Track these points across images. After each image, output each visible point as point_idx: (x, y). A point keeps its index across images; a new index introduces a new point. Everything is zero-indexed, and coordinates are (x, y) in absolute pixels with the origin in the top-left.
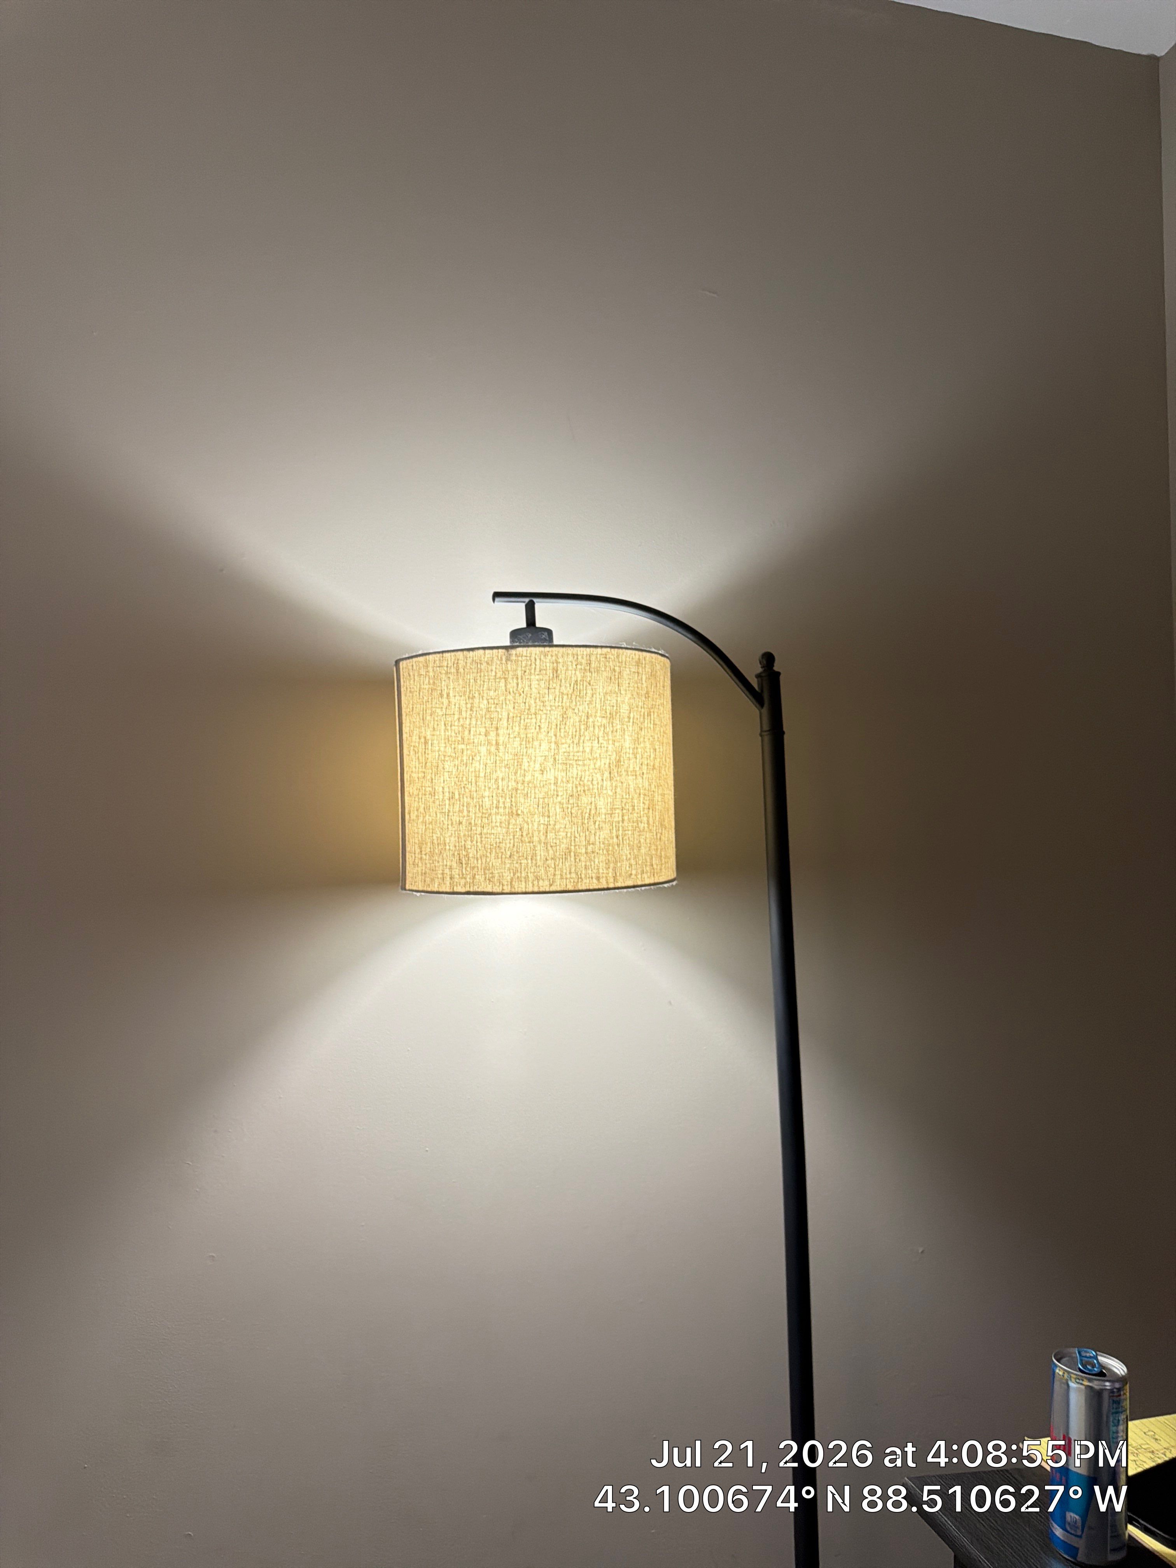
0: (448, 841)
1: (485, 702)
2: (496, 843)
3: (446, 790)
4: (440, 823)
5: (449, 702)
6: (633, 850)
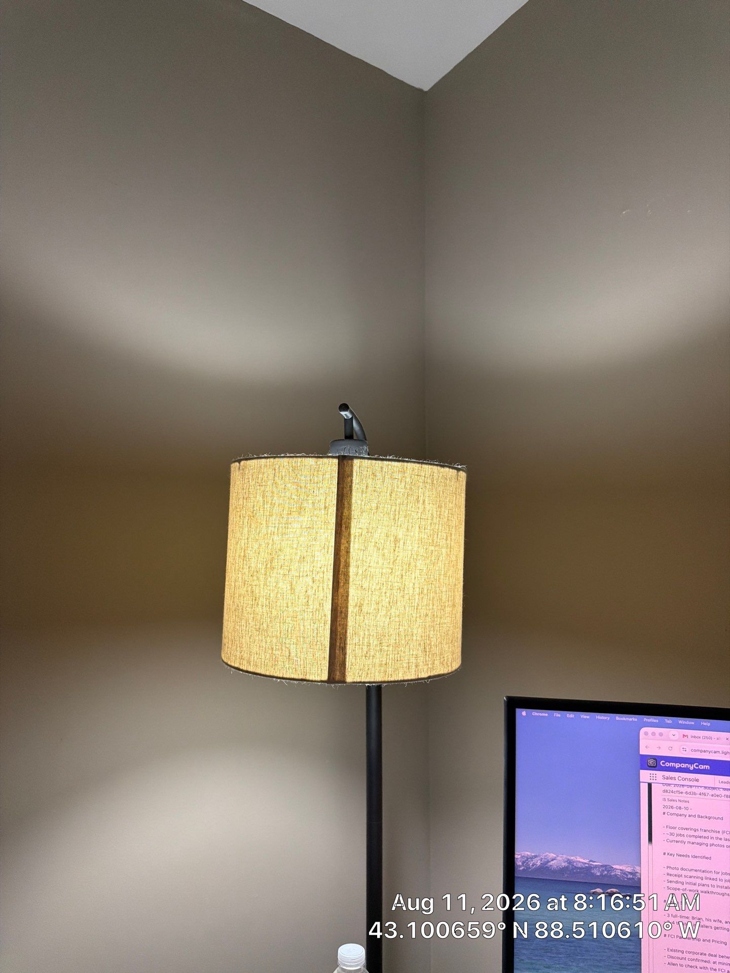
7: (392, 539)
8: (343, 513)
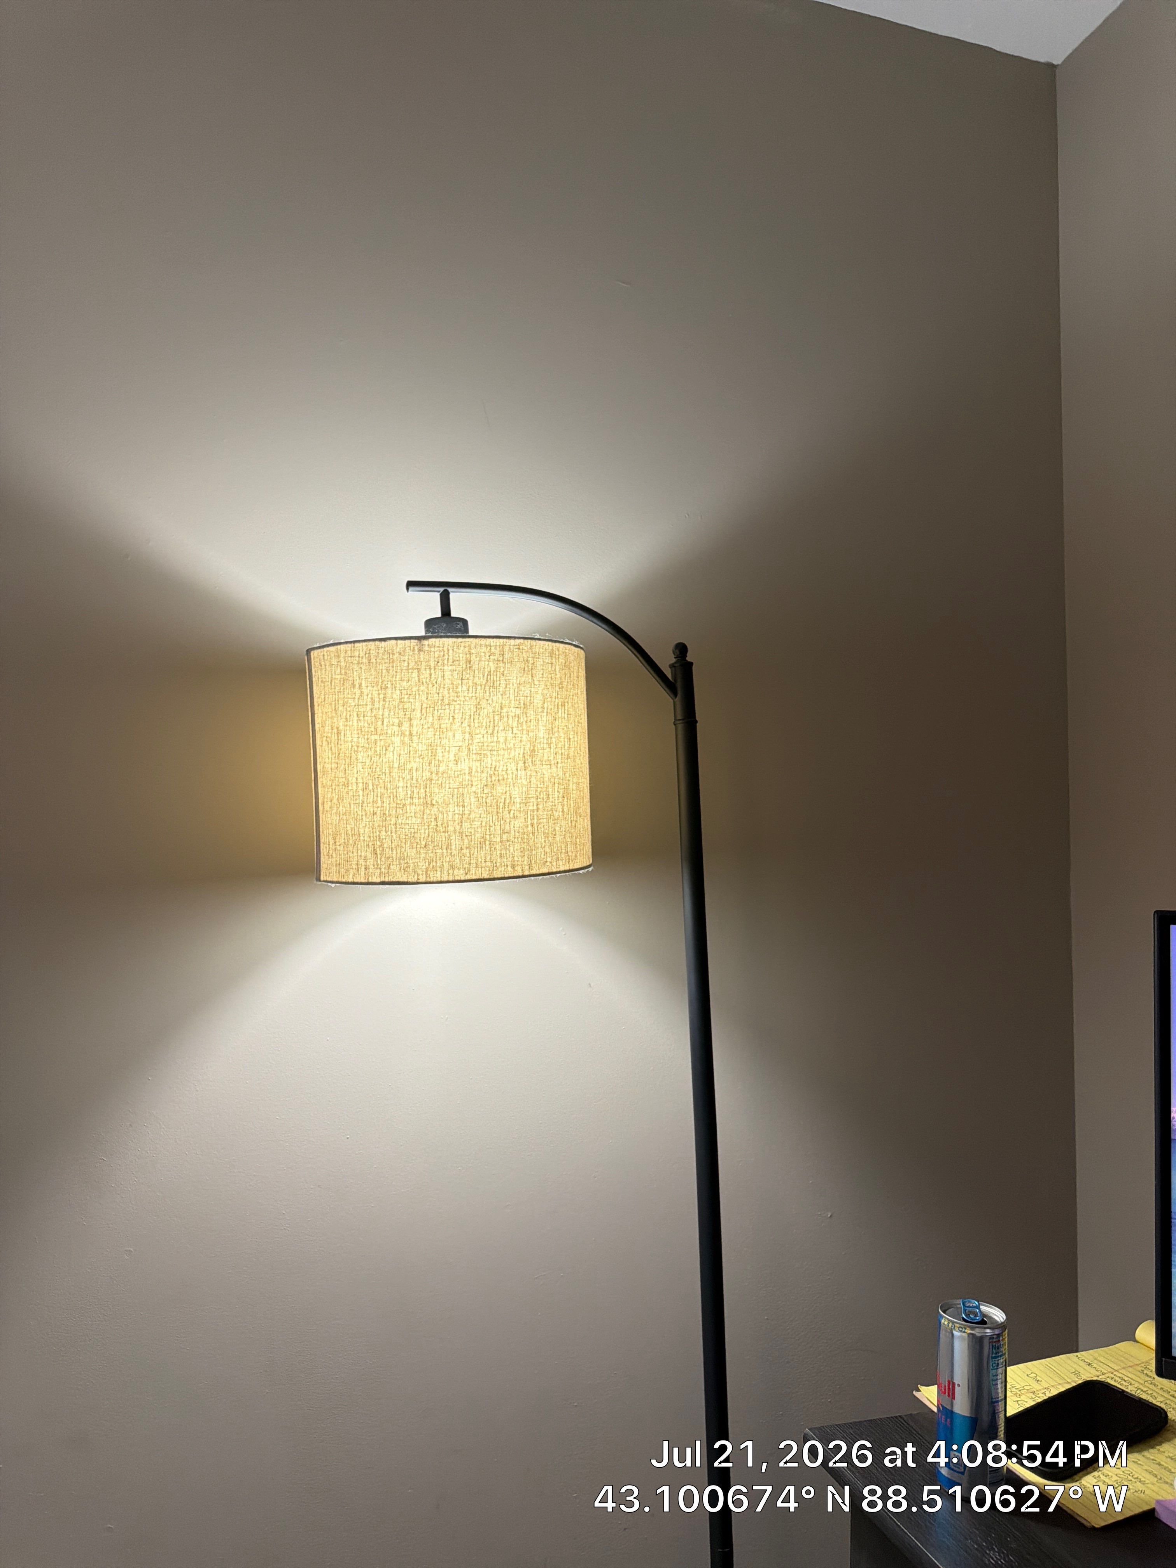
0: (362, 831)
1: (398, 692)
2: (411, 833)
3: (360, 780)
4: (354, 814)
5: (362, 692)
6: (548, 838)
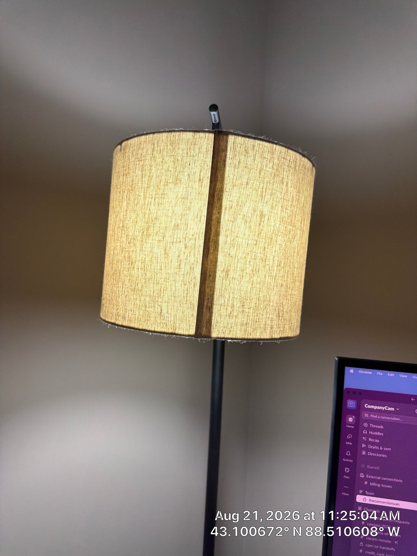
7: (259, 213)
8: (216, 185)
